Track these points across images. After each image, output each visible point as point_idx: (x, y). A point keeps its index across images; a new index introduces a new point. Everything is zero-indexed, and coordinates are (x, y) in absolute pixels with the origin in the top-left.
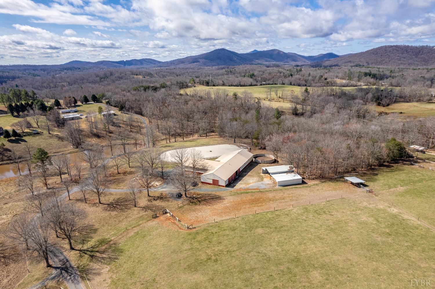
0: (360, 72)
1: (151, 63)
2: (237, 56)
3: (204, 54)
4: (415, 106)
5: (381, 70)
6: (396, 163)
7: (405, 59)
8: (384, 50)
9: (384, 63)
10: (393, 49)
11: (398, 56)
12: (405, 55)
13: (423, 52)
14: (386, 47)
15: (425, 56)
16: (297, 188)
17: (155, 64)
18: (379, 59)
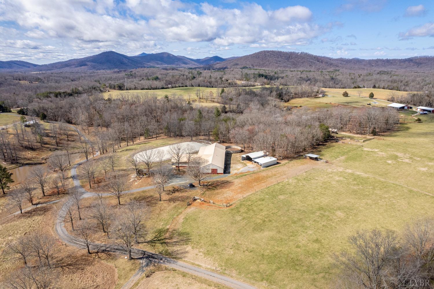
0: (254, 74)
1: (24, 66)
2: (128, 59)
3: (90, 57)
4: (307, 101)
5: (267, 71)
6: (326, 142)
7: (281, 63)
8: (264, 55)
9: (265, 66)
10: (270, 54)
11: (275, 60)
12: (280, 59)
13: (292, 57)
14: (265, 51)
15: (294, 61)
16: (277, 167)
17: (29, 67)
18: (261, 63)
